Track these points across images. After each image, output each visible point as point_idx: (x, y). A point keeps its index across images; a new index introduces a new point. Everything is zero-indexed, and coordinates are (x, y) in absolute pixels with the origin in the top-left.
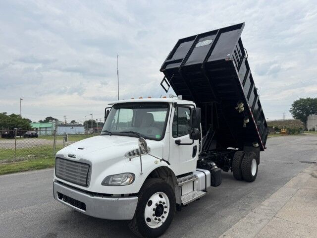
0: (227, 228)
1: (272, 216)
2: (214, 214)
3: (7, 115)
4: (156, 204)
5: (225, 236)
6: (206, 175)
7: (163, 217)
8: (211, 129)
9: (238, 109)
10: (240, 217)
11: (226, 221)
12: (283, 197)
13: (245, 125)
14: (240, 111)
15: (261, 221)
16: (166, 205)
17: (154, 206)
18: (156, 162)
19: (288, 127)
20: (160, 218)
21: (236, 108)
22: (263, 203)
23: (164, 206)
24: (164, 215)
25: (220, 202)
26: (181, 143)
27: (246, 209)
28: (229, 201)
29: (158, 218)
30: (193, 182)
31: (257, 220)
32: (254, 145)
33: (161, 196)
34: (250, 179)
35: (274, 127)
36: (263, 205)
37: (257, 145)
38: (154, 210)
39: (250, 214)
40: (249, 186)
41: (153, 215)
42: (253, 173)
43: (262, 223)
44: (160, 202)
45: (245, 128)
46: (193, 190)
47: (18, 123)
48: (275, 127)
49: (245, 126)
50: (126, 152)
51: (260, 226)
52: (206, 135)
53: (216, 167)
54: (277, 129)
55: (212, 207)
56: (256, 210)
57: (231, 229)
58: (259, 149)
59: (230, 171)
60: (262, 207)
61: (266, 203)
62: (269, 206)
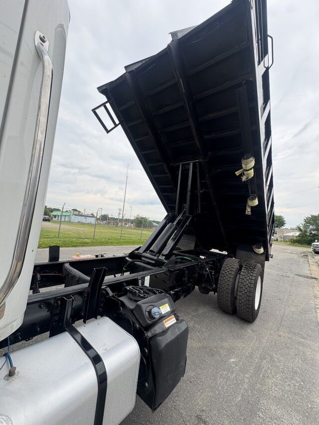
8: (185, 212)
9: (241, 175)
13: (248, 211)
14: (244, 179)
21: (237, 173)
32: (257, 250)
37: (262, 250)
45: (248, 215)
49: (250, 213)
52: (175, 223)
58: (263, 258)
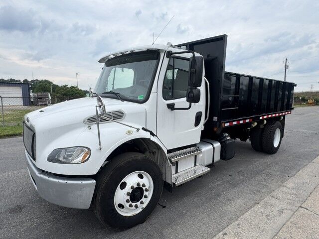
0: (231, 220)
1: (298, 205)
2: (219, 195)
3: (68, 87)
4: (132, 187)
5: (225, 234)
6: (214, 148)
7: (142, 203)
10: (252, 203)
11: (232, 207)
12: (312, 176)
15: (281, 212)
16: (147, 187)
17: (128, 189)
18: (129, 133)
19: (315, 98)
20: (138, 203)
22: (285, 184)
23: (144, 188)
24: (143, 199)
25: (230, 178)
26: (175, 107)
27: (262, 190)
28: (241, 178)
29: (134, 204)
30: (196, 156)
31: (276, 210)
33: (141, 176)
34: (271, 151)
35: (300, 98)
36: (284, 186)
38: (128, 194)
39: (266, 199)
40: (269, 159)
41: (127, 201)
42: (276, 144)
43: (283, 215)
44: (138, 184)
46: (195, 165)
47: (76, 93)
48: (302, 98)
50: (85, 117)
51: (280, 220)
53: (229, 138)
54: (304, 100)
55: (219, 185)
56: (275, 193)
57: (236, 222)
59: (248, 141)
60: (284, 189)
61: (290, 183)
62: (292, 189)
